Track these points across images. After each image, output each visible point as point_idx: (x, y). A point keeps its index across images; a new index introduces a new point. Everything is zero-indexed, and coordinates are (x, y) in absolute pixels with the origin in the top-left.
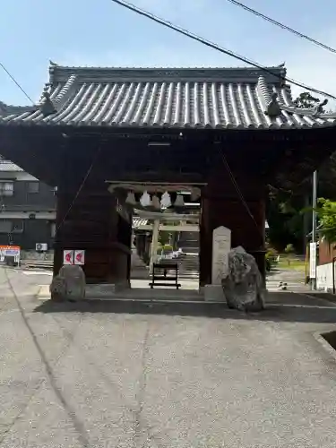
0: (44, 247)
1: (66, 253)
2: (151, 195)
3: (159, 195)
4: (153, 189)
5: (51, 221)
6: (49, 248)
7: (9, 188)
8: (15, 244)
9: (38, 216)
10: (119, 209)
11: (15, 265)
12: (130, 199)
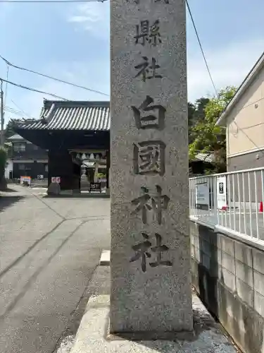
0: (42, 176)
1: (53, 178)
2: (86, 154)
3: (90, 155)
4: (86, 152)
5: (45, 164)
6: (44, 177)
7: (23, 147)
8: (28, 175)
9: (38, 161)
10: (74, 161)
11: (28, 185)
12: (78, 156)
